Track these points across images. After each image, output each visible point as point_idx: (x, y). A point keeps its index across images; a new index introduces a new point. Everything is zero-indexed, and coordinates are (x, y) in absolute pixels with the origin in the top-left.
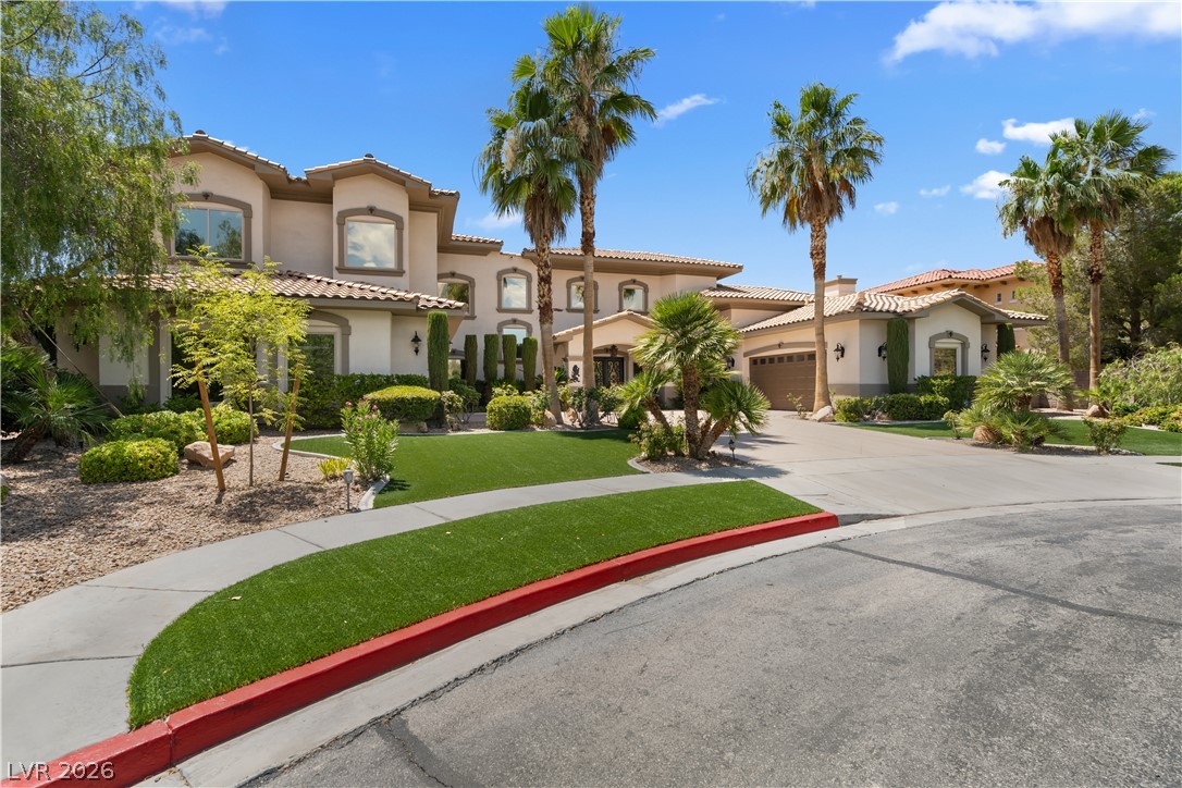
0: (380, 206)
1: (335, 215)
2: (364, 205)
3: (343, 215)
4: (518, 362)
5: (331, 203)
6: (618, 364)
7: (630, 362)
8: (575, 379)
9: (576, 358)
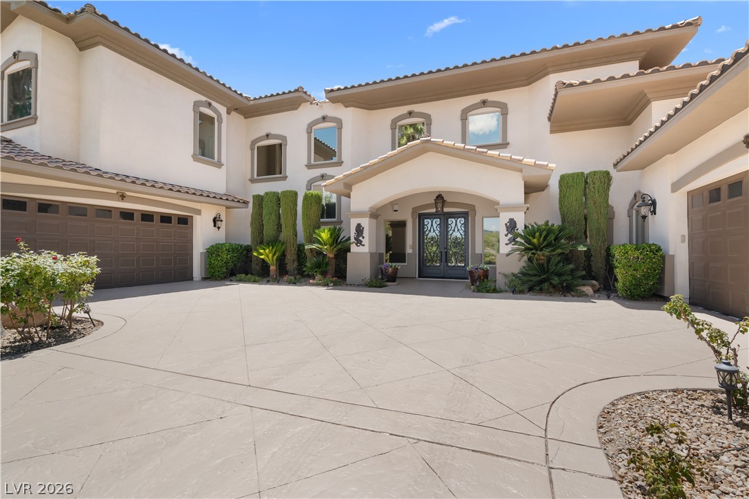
6: (463, 220)
7: (478, 218)
8: (359, 243)
9: (359, 214)
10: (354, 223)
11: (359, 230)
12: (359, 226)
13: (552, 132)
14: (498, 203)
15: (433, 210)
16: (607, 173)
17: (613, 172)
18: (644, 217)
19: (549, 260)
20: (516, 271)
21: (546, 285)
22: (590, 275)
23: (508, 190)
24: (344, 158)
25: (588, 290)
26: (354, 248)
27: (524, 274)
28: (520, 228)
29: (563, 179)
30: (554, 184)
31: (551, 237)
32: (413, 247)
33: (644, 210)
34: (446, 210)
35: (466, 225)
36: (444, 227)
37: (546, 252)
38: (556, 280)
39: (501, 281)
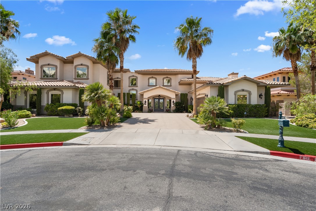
0: (84, 63)
1: (74, 66)
2: (80, 63)
3: (76, 66)
4: (131, 100)
5: (73, 63)
6: (163, 100)
7: (166, 99)
8: (145, 104)
9: (145, 99)
10: (144, 100)
11: (145, 102)
12: (145, 101)
13: (179, 85)
14: (171, 98)
15: (158, 98)
16: (187, 94)
17: (188, 93)
18: (192, 101)
19: (179, 107)
20: (174, 109)
21: (179, 111)
22: (185, 110)
23: (173, 96)
24: (138, 85)
25: (185, 112)
26: (144, 105)
27: (175, 110)
28: (175, 102)
29: (181, 94)
30: (180, 95)
31: (180, 104)
32: (153, 105)
33: (192, 100)
34: (161, 98)
35: (163, 101)
36: (159, 101)
37: (179, 106)
38: (180, 110)
39: (172, 111)
